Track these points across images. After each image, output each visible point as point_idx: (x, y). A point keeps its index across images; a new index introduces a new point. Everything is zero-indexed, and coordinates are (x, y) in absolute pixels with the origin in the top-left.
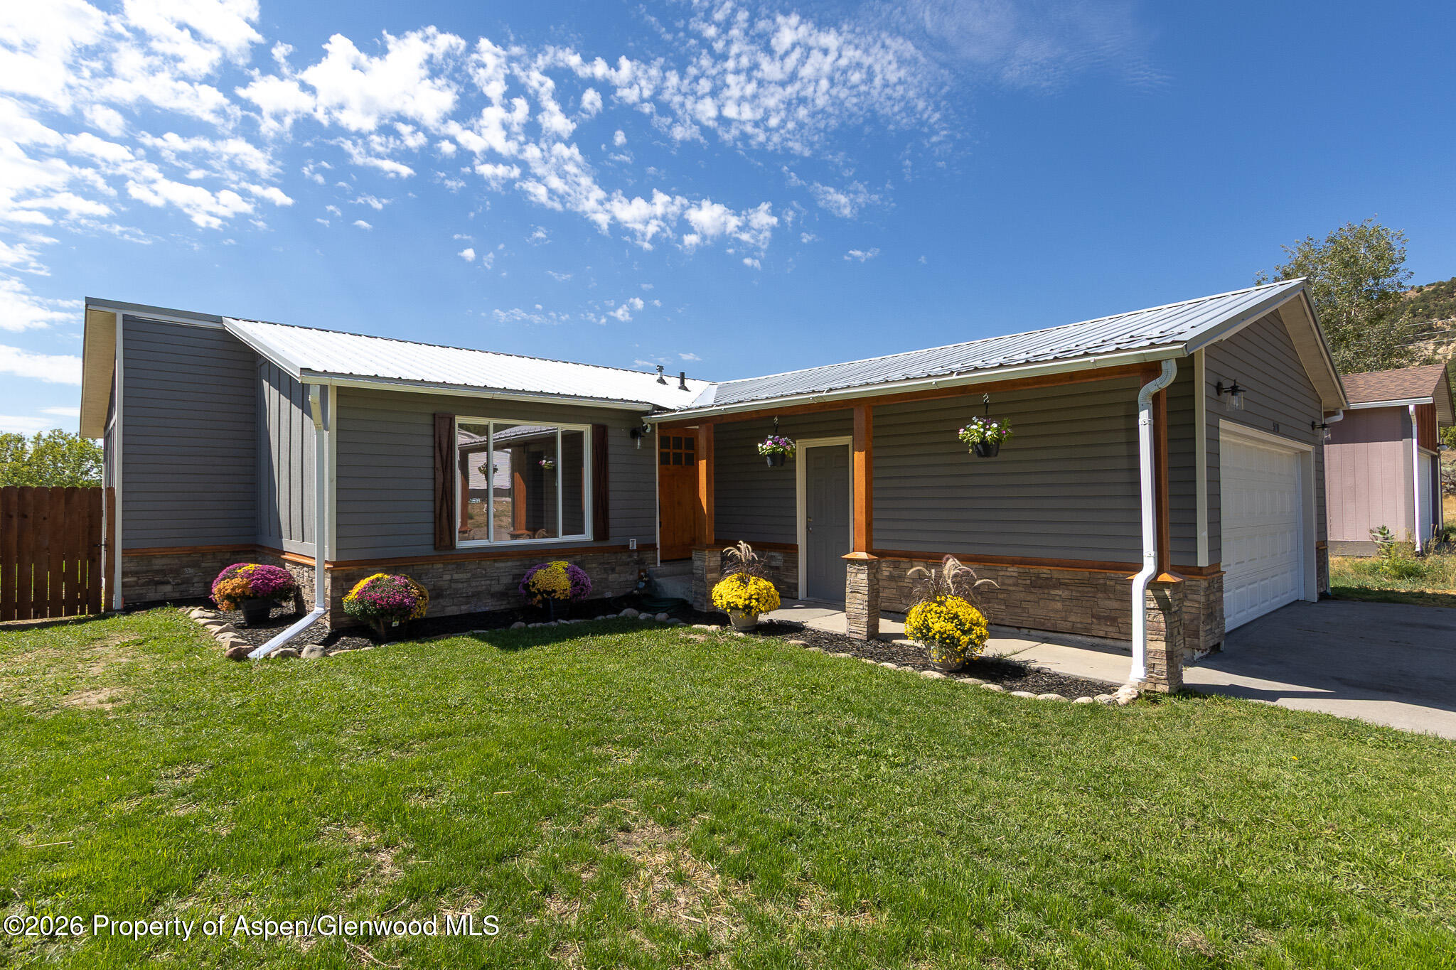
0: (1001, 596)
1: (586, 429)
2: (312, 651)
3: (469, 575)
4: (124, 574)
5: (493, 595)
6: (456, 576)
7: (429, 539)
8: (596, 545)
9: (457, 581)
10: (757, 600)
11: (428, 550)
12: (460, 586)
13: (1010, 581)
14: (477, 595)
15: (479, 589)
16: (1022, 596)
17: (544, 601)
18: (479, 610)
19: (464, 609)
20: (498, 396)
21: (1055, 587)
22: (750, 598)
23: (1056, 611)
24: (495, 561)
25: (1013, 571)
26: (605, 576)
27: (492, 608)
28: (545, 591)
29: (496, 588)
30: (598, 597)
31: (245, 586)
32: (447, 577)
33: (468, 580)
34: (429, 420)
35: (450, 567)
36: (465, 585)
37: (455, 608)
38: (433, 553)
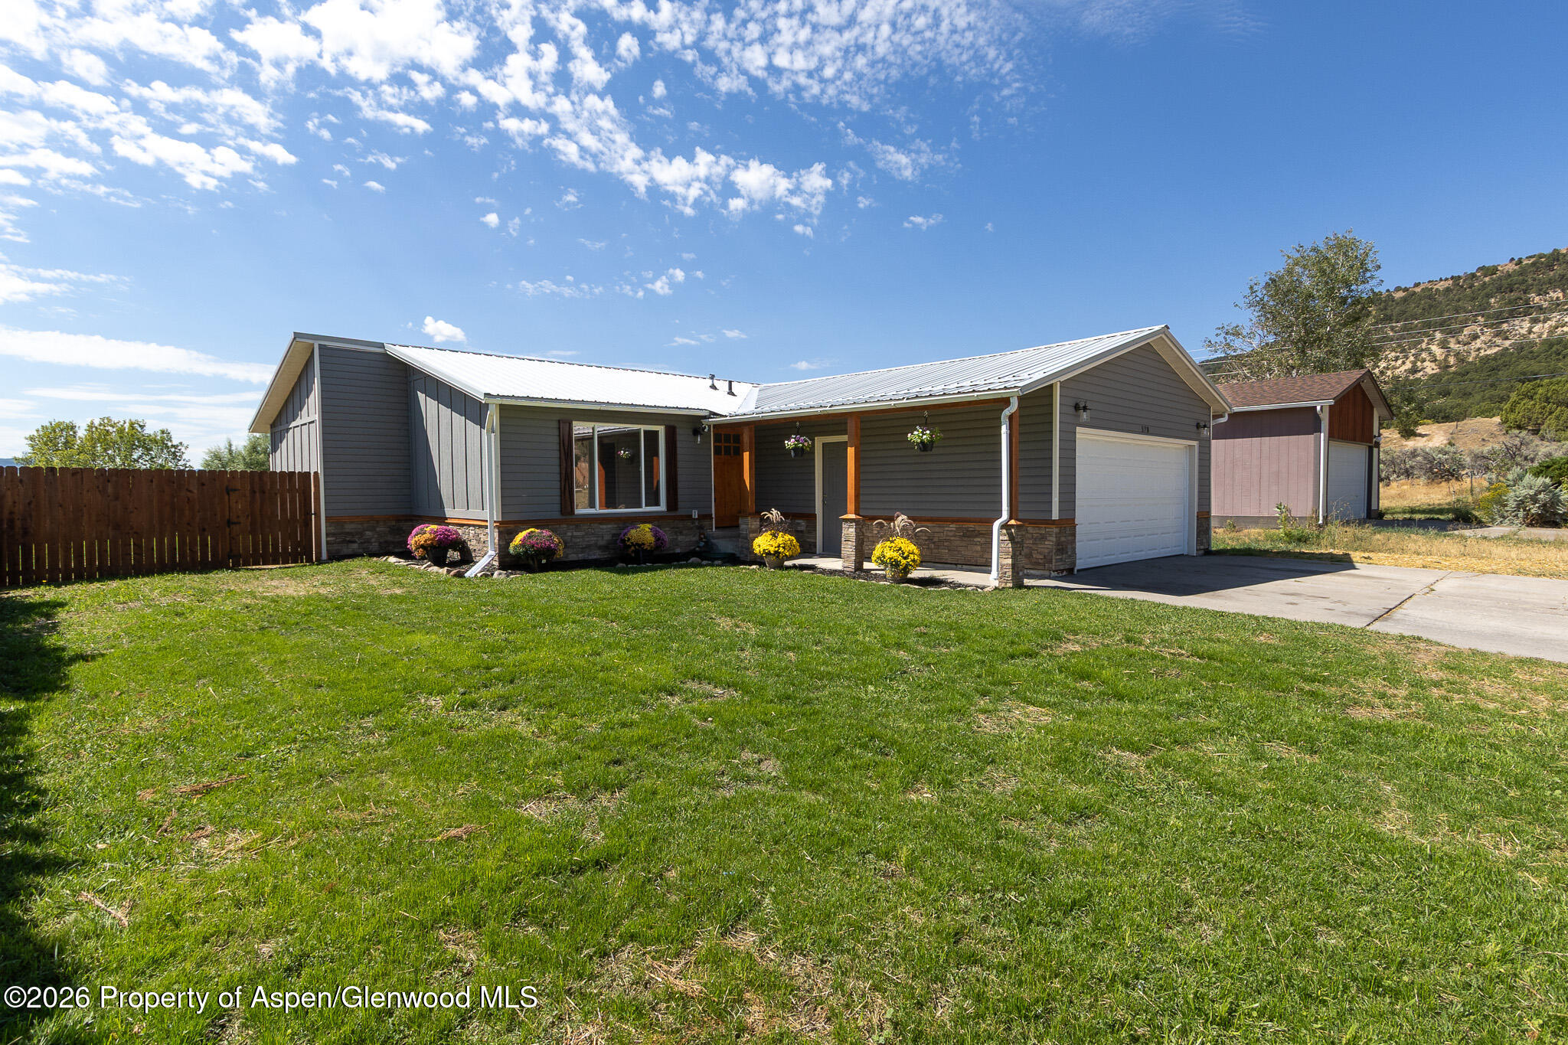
0: (946, 544)
1: (661, 429)
2: (500, 574)
3: (583, 533)
4: (327, 535)
5: (600, 548)
6: (575, 534)
7: (557, 507)
8: (669, 514)
9: (576, 537)
10: (784, 548)
11: (557, 515)
12: (579, 540)
13: (951, 534)
14: (588, 547)
15: (591, 543)
16: (958, 543)
17: (636, 552)
18: (590, 558)
19: (581, 556)
20: (604, 408)
21: (976, 536)
22: (779, 546)
23: (977, 552)
24: (600, 524)
25: (953, 527)
26: (676, 537)
27: (601, 555)
28: (637, 544)
29: (601, 543)
30: (671, 552)
31: (432, 539)
32: (569, 534)
33: (583, 537)
34: (555, 425)
35: (572, 527)
36: (581, 540)
37: (574, 555)
38: (560, 517)
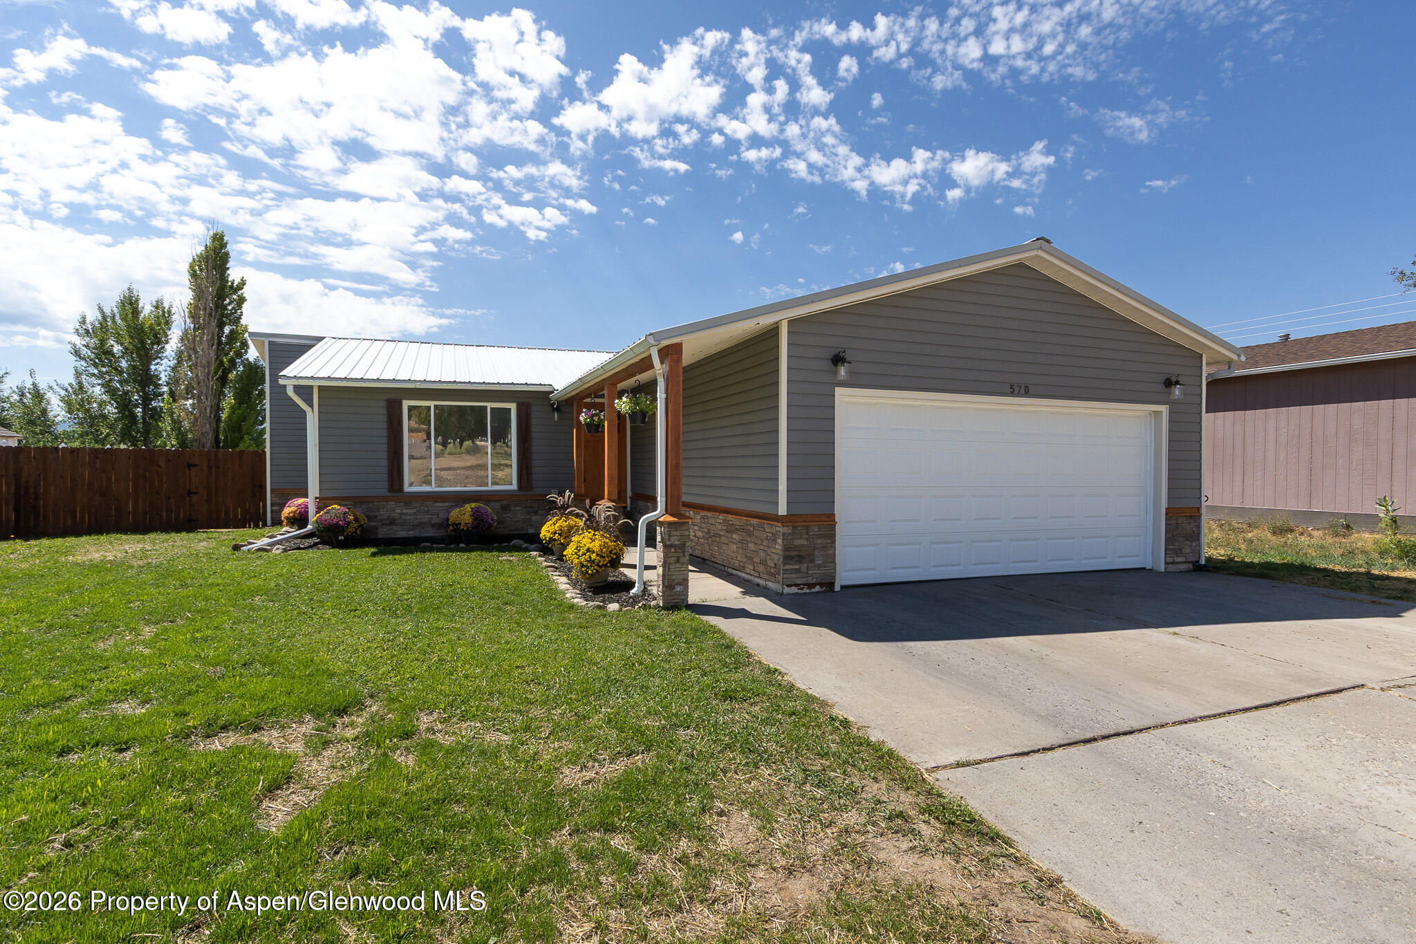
1: (513, 407)
3: (415, 511)
4: (272, 505)
5: (433, 526)
6: (405, 511)
7: (385, 485)
8: (520, 493)
9: (406, 514)
11: (384, 492)
12: (408, 517)
14: (421, 524)
15: (424, 520)
18: (423, 535)
19: (411, 533)
24: (436, 502)
26: (528, 517)
27: (432, 534)
29: (435, 520)
30: (523, 532)
31: (295, 512)
32: (399, 511)
33: (414, 514)
34: (384, 404)
35: (401, 504)
36: (412, 517)
37: (404, 532)
38: (388, 494)
